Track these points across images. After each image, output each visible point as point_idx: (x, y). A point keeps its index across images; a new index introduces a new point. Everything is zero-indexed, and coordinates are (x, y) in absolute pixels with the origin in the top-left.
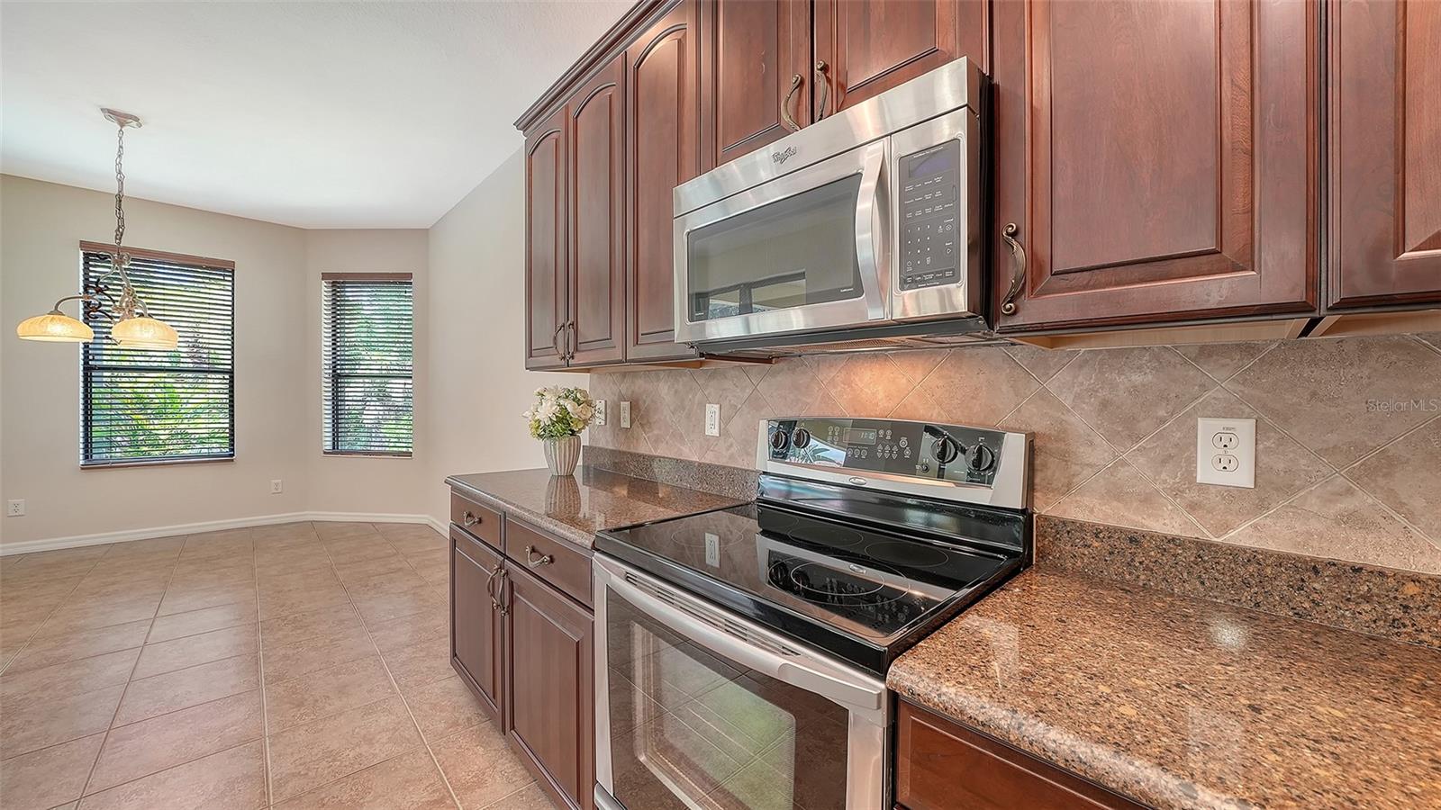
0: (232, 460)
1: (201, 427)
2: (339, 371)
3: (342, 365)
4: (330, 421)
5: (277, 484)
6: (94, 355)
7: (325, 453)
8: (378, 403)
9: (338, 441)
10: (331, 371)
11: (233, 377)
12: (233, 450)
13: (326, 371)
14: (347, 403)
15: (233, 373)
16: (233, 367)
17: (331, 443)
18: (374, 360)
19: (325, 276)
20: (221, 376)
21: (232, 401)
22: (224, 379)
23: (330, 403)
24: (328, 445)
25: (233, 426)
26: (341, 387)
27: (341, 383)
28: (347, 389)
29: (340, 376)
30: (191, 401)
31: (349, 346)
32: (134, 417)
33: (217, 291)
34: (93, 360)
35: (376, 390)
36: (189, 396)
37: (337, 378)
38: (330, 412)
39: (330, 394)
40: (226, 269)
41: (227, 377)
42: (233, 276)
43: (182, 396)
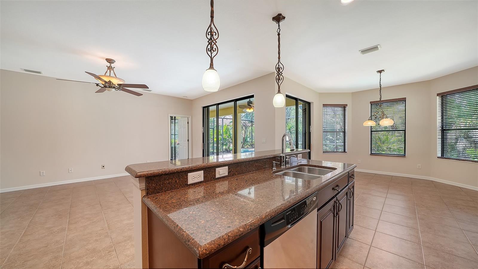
0: (405, 157)
1: (395, 146)
2: (444, 128)
3: (446, 126)
4: (441, 146)
5: (419, 166)
6: (373, 128)
7: (438, 157)
8: (464, 140)
9: (443, 154)
10: (441, 128)
11: (405, 132)
12: (405, 154)
13: (439, 128)
14: (448, 140)
15: (405, 131)
16: (405, 129)
17: (441, 154)
18: (462, 123)
19: (438, 95)
20: (402, 132)
21: (405, 139)
22: (403, 132)
23: (441, 140)
24: (439, 155)
25: (405, 146)
26: (445, 134)
27: (445, 132)
28: (448, 135)
29: (445, 130)
30: (392, 139)
31: (449, 118)
32: (378, 143)
33: (401, 107)
34: (373, 129)
35: (463, 135)
36: (391, 137)
37: (443, 131)
38: (441, 143)
39: (441, 137)
40: (404, 100)
41: (404, 132)
42: (405, 102)
43: (390, 137)
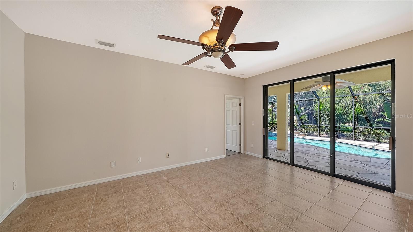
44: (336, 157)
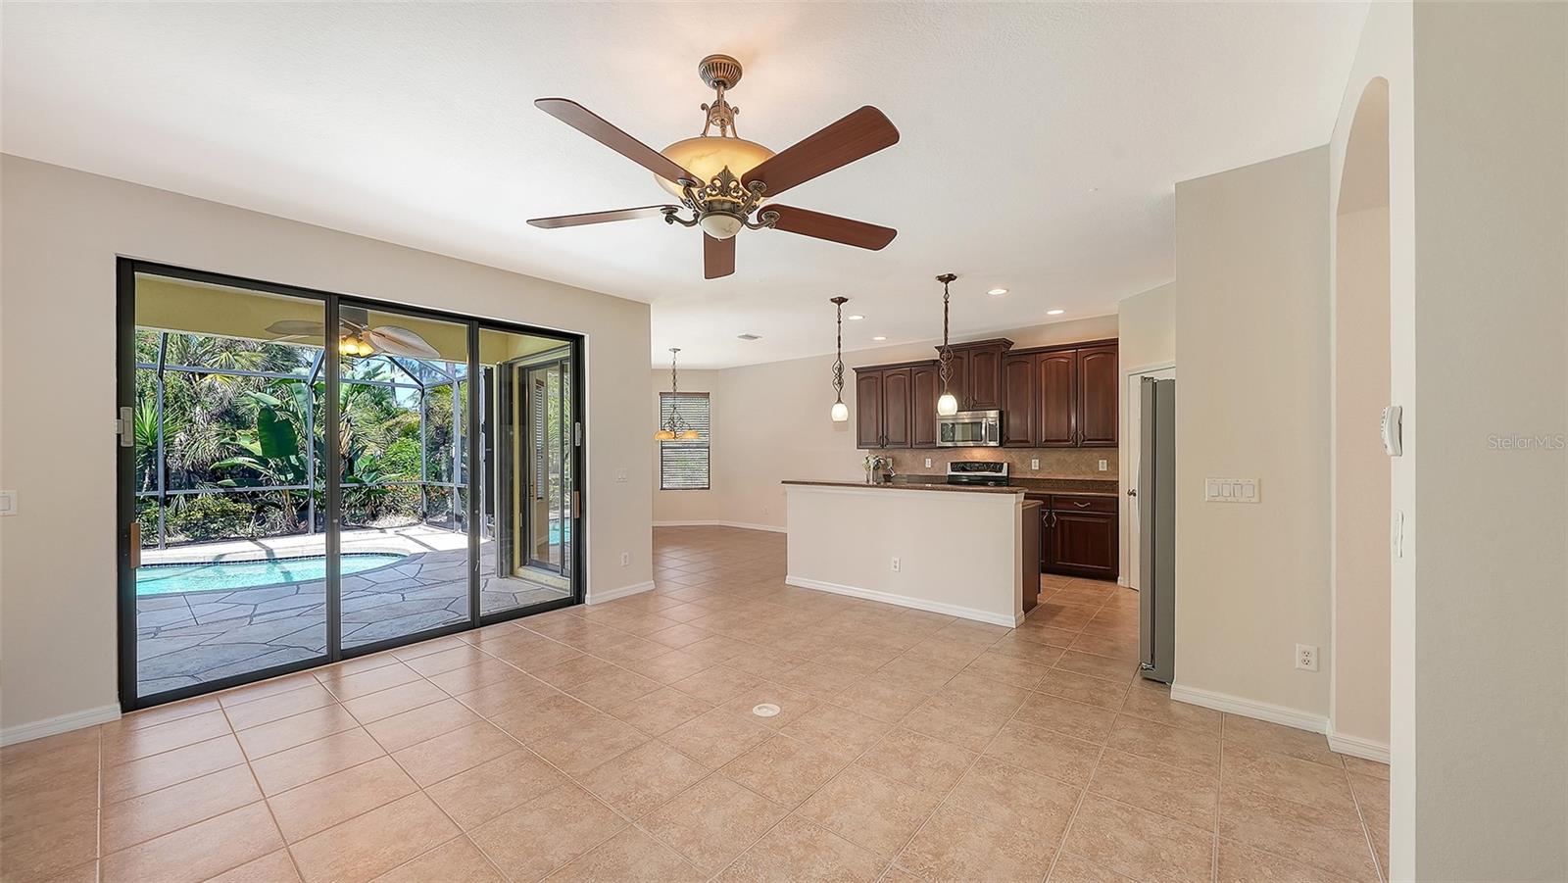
44: (143, 621)
